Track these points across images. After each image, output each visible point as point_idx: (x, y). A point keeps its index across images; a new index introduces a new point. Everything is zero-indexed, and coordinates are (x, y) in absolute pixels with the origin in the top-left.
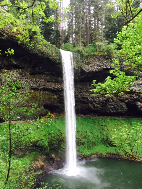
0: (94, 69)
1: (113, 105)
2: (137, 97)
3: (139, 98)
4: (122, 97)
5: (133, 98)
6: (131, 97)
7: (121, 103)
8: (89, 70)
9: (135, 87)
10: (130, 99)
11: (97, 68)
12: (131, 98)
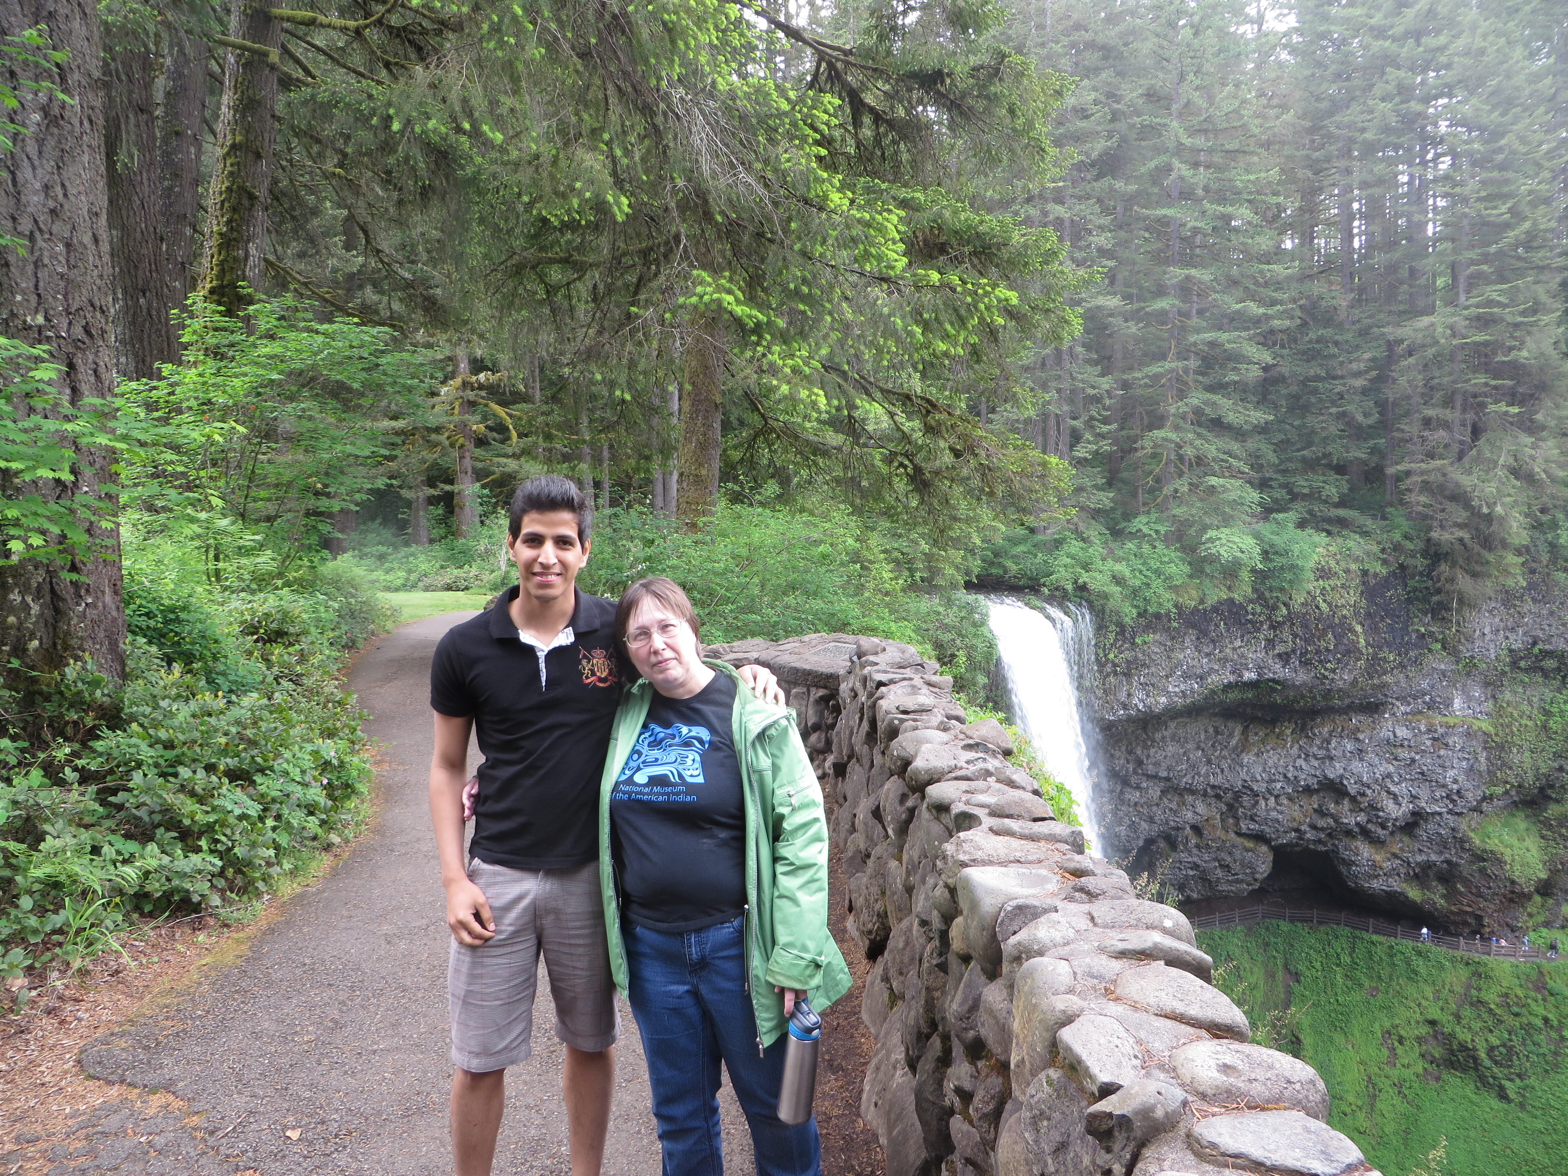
0: (1163, 700)
1: (1195, 866)
2: (1362, 818)
3: (1369, 821)
4: (1265, 821)
5: (1330, 821)
6: (1321, 812)
7: (1248, 850)
8: (1125, 707)
9: (1361, 760)
10: (1313, 827)
11: (1182, 687)
12: (1321, 823)
